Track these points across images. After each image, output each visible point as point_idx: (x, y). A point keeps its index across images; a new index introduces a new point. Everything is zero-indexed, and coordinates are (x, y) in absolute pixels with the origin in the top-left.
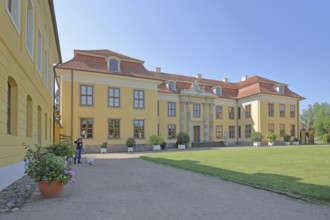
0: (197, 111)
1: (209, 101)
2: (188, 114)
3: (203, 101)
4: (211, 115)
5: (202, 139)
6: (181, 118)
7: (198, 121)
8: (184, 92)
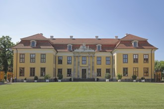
0: (84, 61)
1: (91, 55)
2: (79, 62)
3: (88, 55)
4: (93, 63)
5: (87, 76)
6: (75, 65)
7: (84, 66)
8: (76, 50)
